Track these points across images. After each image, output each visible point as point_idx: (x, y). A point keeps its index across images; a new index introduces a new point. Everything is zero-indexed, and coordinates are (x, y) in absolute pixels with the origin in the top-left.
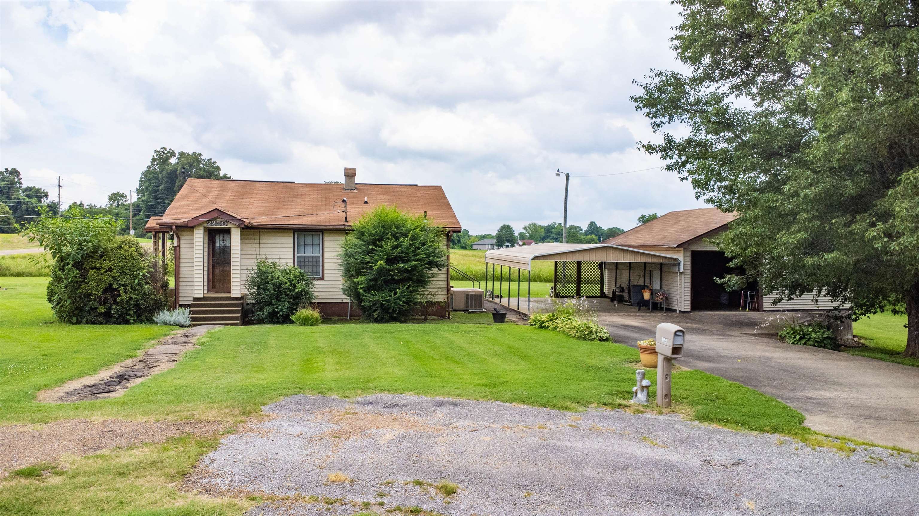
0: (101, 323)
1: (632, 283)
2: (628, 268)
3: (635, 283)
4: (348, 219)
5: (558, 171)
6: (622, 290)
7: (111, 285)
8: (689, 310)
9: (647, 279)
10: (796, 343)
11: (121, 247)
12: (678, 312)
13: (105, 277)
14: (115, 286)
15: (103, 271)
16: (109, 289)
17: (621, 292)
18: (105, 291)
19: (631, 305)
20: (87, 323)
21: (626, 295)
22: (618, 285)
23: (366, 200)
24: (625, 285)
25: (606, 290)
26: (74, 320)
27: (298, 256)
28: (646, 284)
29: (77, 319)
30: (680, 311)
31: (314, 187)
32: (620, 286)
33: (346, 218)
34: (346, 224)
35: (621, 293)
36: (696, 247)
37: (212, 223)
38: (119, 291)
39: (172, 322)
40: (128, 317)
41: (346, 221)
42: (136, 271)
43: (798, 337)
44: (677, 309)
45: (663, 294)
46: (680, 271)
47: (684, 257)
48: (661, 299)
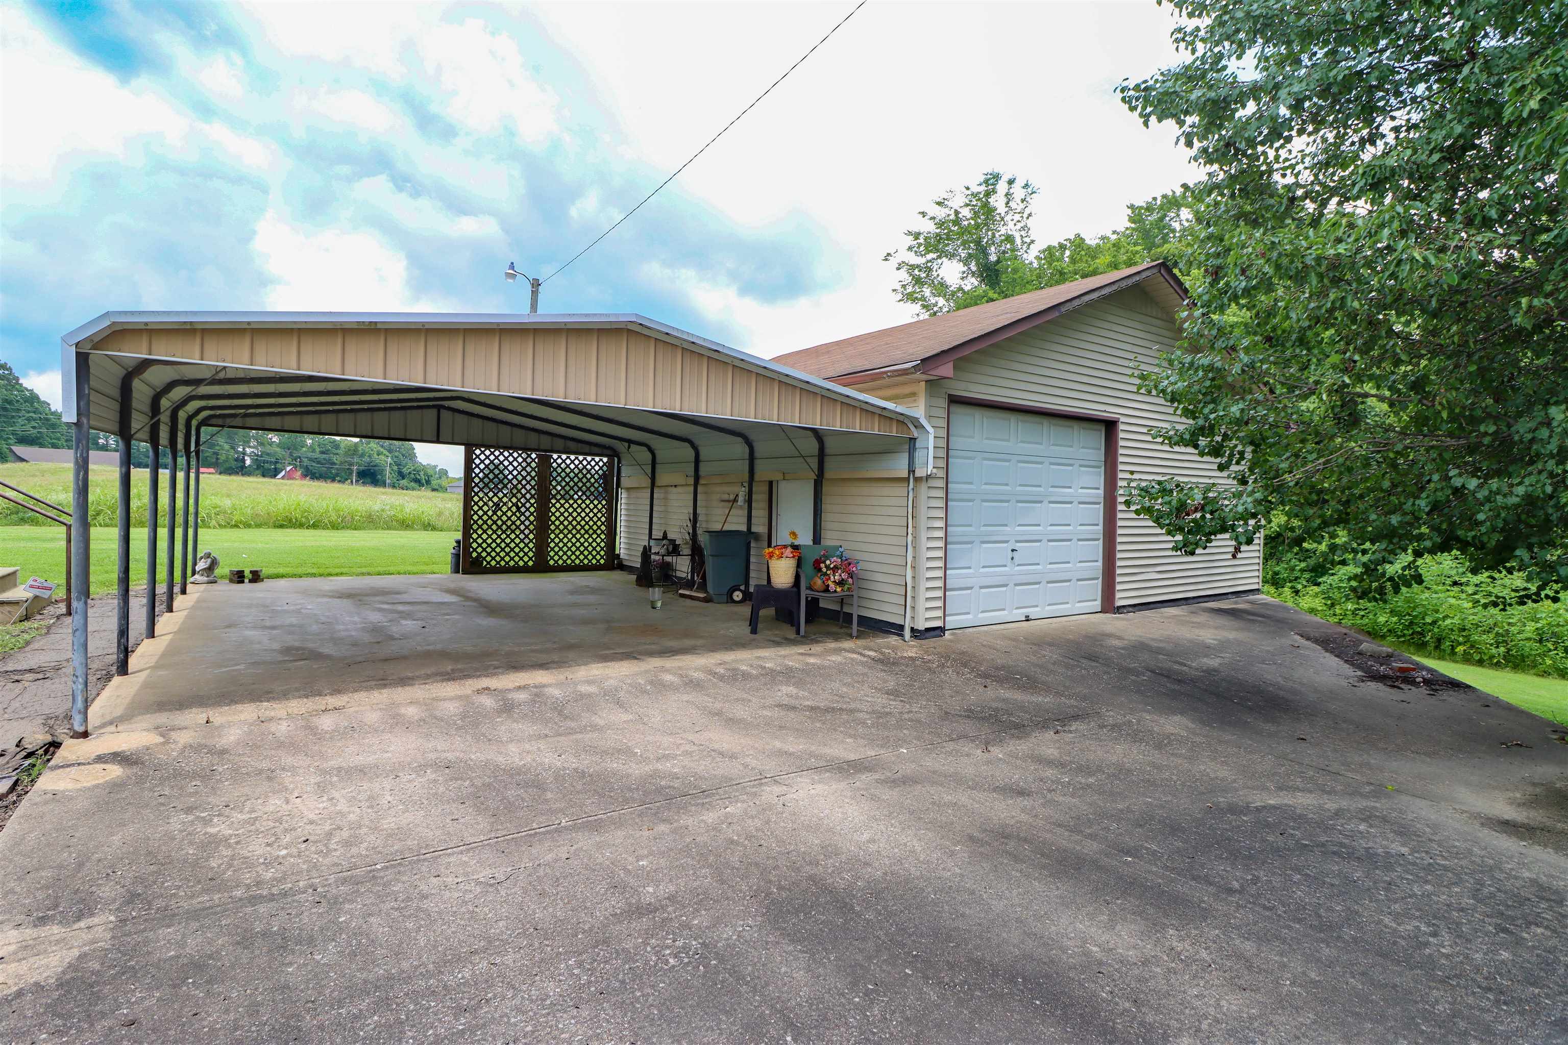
1: (702, 526)
2: (691, 481)
3: (717, 527)
5: (512, 266)
6: (674, 549)
8: (939, 623)
9: (759, 513)
12: (907, 633)
17: (669, 554)
19: (707, 600)
21: (683, 566)
22: (657, 534)
24: (679, 532)
25: (621, 548)
28: (754, 529)
30: (913, 630)
32: (665, 537)
35: (668, 559)
36: (972, 387)
44: (899, 621)
45: (847, 564)
46: (918, 474)
47: (929, 407)
48: (841, 583)
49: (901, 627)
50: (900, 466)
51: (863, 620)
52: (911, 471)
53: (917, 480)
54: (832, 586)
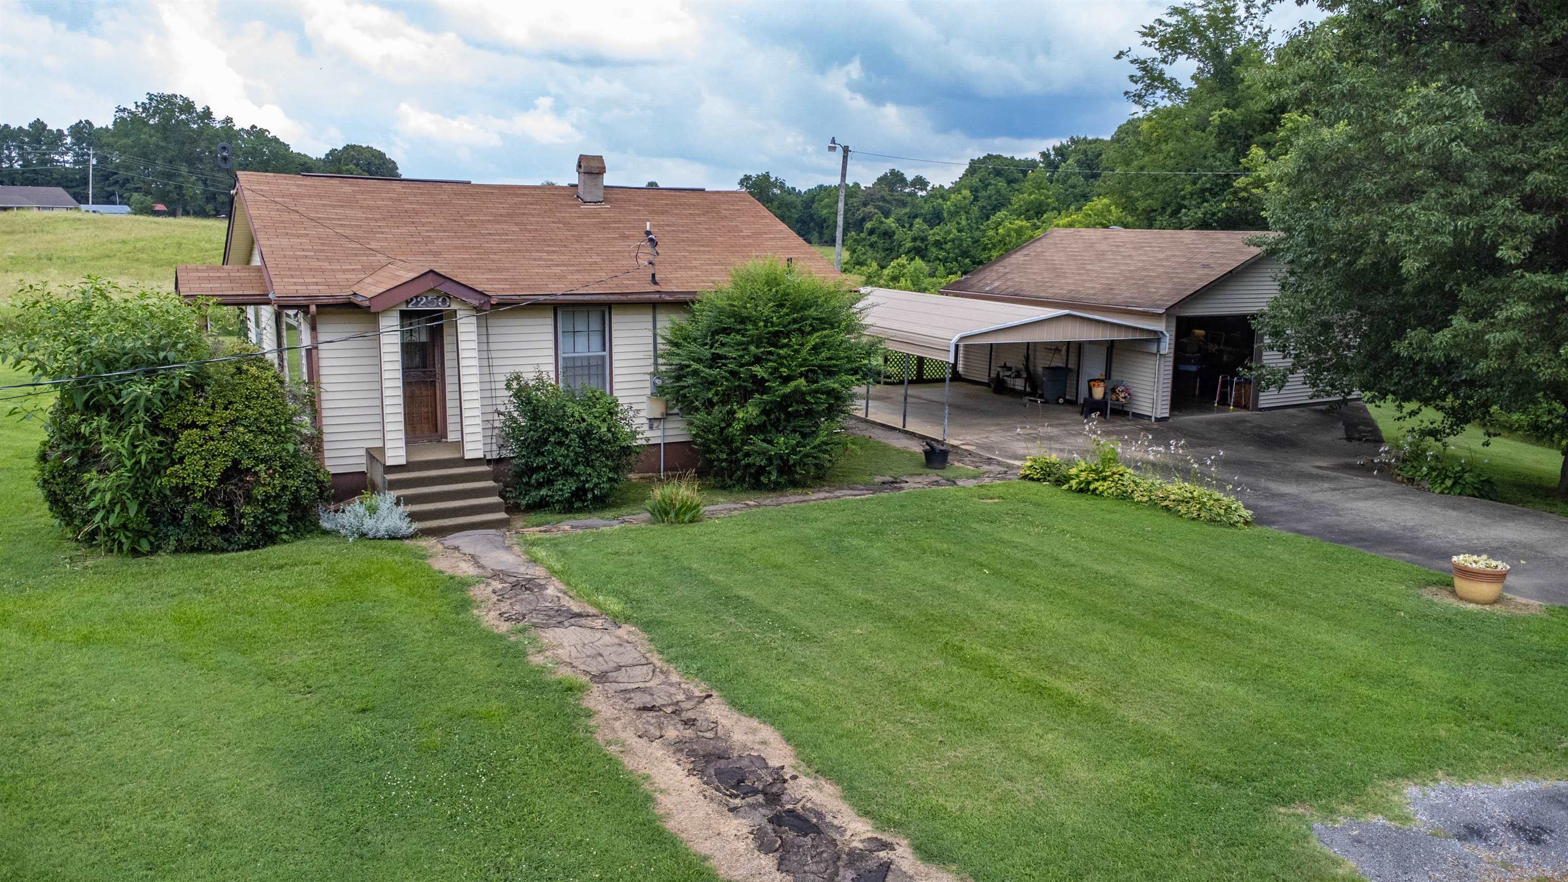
0: (215, 550)
1: (1034, 363)
4: (657, 278)
5: (833, 141)
7: (236, 462)
8: (1167, 415)
10: (1446, 492)
11: (239, 371)
12: (1153, 419)
13: (224, 446)
14: (246, 463)
15: (214, 431)
16: (234, 471)
18: (225, 477)
19: (1045, 402)
20: (179, 549)
23: (648, 228)
25: (960, 368)
26: (145, 546)
27: (564, 358)
28: (1069, 366)
29: (151, 543)
30: (1156, 418)
31: (517, 195)
33: (653, 275)
34: (657, 288)
37: (418, 303)
38: (256, 473)
39: (382, 532)
40: (275, 528)
41: (654, 282)
42: (285, 424)
43: (1449, 483)
44: (1150, 414)
45: (1127, 390)
46: (1162, 352)
47: (1167, 327)
48: (1125, 398)
49: (1151, 417)
50: (1154, 349)
51: (1135, 414)
52: (1158, 351)
53: (1161, 355)
54: (1121, 399)
